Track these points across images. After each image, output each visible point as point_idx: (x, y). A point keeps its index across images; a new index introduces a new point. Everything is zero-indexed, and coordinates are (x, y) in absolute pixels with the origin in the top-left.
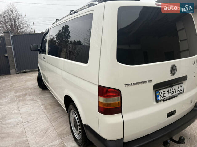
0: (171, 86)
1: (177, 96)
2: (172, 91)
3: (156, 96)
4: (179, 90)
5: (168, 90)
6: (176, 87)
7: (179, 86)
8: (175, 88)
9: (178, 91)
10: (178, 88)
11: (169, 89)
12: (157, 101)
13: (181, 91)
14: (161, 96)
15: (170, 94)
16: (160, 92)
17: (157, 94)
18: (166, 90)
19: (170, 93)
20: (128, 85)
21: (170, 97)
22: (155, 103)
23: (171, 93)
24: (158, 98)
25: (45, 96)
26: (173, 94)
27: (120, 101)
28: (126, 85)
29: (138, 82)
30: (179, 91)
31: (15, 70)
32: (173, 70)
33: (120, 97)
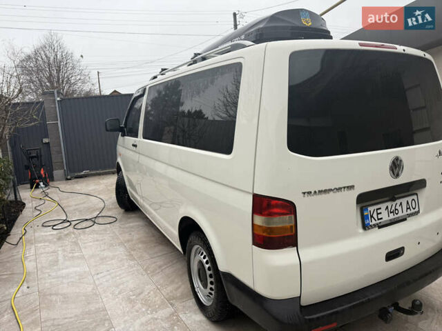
0: (393, 199)
1: (405, 220)
2: (396, 209)
3: (363, 218)
4: (409, 208)
5: (387, 208)
6: (404, 201)
7: (410, 199)
8: (401, 204)
9: (407, 209)
10: (408, 203)
11: (389, 204)
12: (365, 227)
13: (414, 209)
14: (372, 216)
15: (391, 215)
16: (371, 209)
17: (365, 213)
18: (383, 206)
19: (391, 213)
20: (309, 193)
21: (390, 220)
22: (361, 230)
23: (393, 212)
24: (367, 222)
25: (131, 224)
26: (397, 214)
27: (293, 224)
28: (304, 193)
29: (327, 188)
30: (409, 210)
31: (63, 171)
32: (396, 166)
33: (293, 216)
